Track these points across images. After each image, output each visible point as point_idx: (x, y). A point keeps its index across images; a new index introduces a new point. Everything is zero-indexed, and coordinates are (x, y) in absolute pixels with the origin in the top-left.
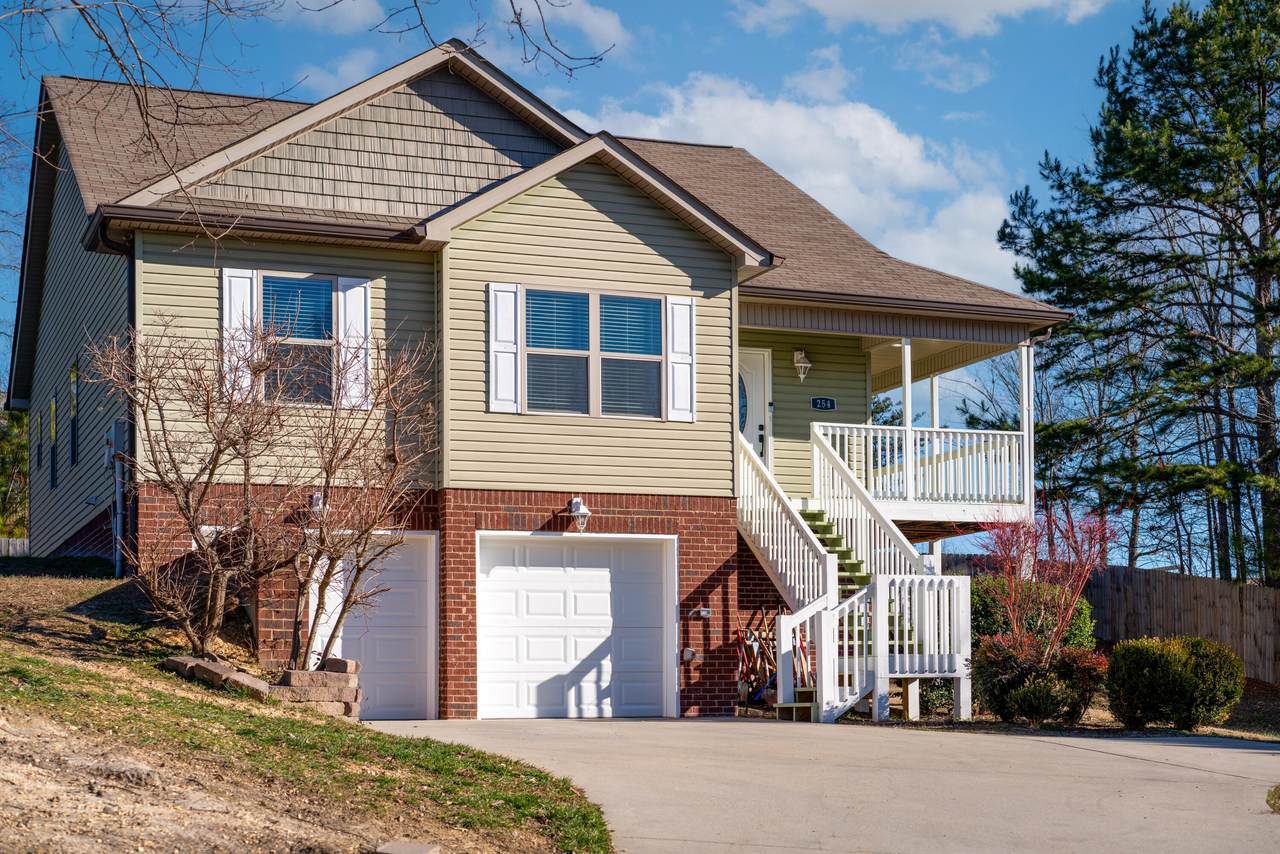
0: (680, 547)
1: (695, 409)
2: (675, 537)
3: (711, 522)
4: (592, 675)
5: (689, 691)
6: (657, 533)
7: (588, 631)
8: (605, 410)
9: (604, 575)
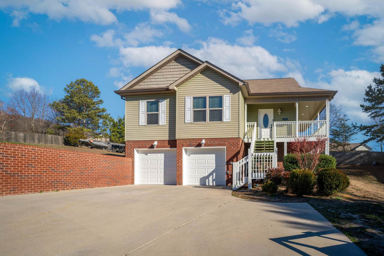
0: (227, 149)
1: (230, 119)
2: (226, 147)
3: (234, 143)
4: (211, 176)
5: (228, 180)
6: (221, 146)
7: (210, 168)
8: (210, 121)
9: (214, 156)
